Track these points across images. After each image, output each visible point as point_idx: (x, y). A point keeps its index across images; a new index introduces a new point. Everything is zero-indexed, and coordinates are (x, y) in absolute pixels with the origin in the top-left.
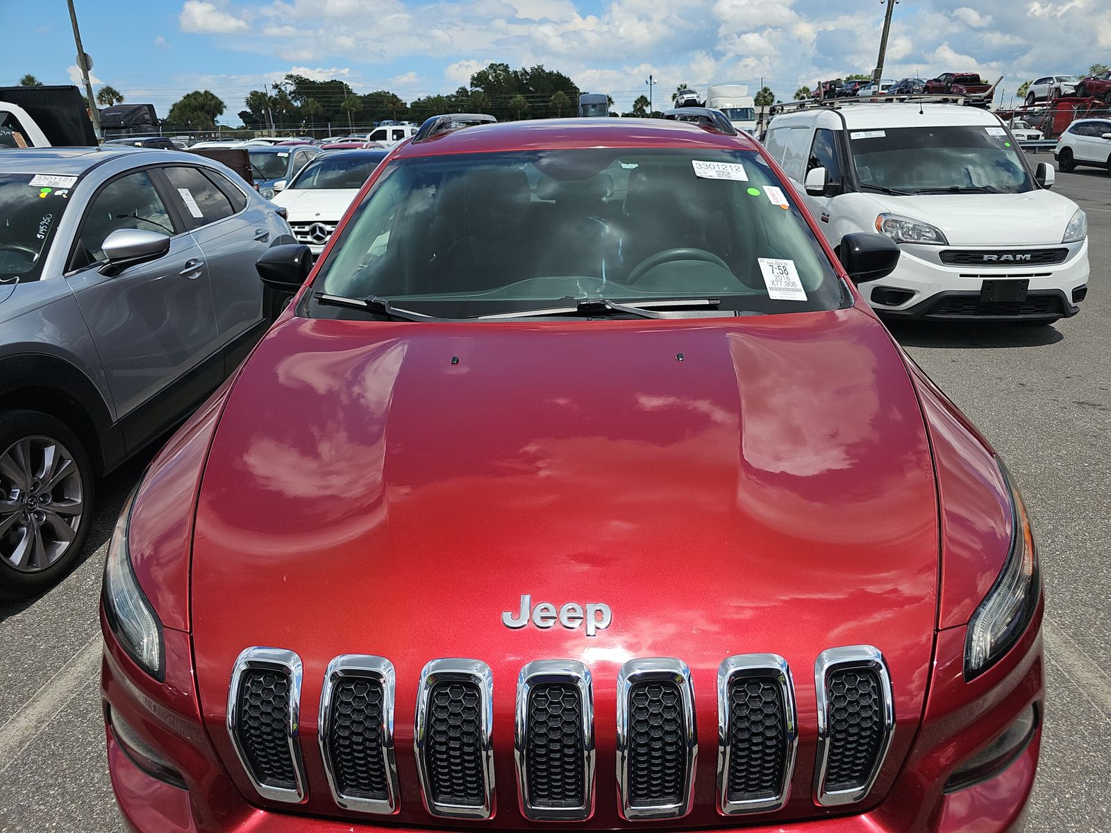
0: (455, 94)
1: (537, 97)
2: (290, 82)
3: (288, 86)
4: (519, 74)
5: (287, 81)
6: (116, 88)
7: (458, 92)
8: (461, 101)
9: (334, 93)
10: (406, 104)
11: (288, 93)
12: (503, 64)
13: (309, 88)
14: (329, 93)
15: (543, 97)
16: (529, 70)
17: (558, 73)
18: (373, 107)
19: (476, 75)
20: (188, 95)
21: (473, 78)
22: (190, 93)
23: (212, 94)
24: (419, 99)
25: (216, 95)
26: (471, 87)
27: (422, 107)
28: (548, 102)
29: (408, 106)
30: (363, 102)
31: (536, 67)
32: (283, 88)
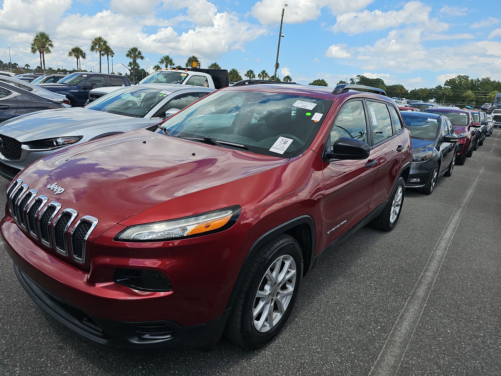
0: (435, 88)
1: (482, 93)
2: (358, 78)
3: (357, 80)
4: (474, 81)
5: (357, 78)
6: (290, 76)
7: (436, 87)
8: (437, 92)
9: (376, 84)
10: (408, 91)
11: (356, 82)
12: (465, 76)
13: (365, 81)
14: (373, 83)
15: (485, 93)
16: (480, 79)
17: (499, 82)
18: (392, 91)
19: (448, 80)
20: (315, 81)
21: (447, 82)
22: (316, 80)
23: (324, 81)
24: (415, 89)
25: (326, 82)
26: (444, 86)
27: (415, 93)
28: (486, 96)
29: (409, 92)
30: (387, 89)
31: (486, 78)
32: (354, 81)
